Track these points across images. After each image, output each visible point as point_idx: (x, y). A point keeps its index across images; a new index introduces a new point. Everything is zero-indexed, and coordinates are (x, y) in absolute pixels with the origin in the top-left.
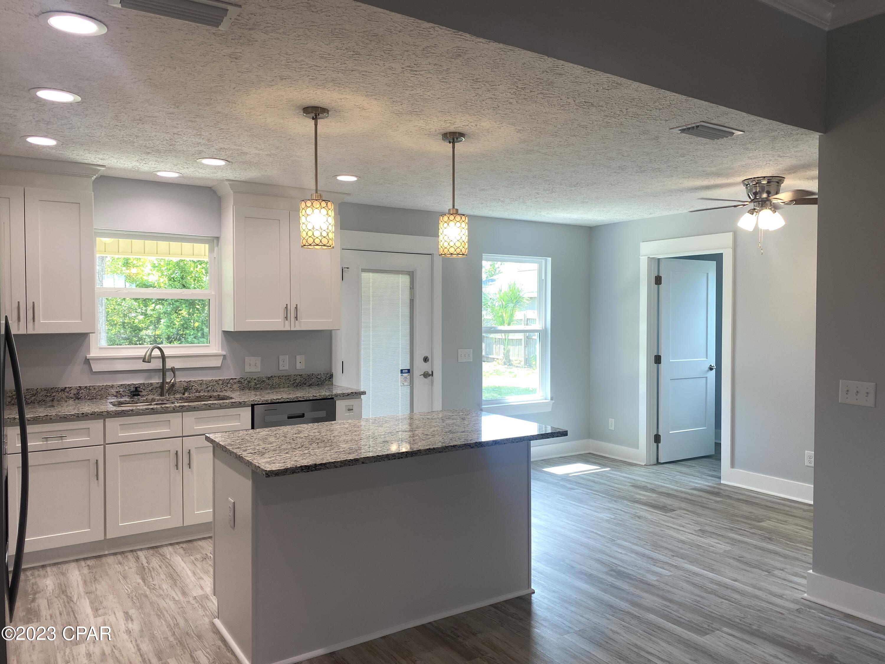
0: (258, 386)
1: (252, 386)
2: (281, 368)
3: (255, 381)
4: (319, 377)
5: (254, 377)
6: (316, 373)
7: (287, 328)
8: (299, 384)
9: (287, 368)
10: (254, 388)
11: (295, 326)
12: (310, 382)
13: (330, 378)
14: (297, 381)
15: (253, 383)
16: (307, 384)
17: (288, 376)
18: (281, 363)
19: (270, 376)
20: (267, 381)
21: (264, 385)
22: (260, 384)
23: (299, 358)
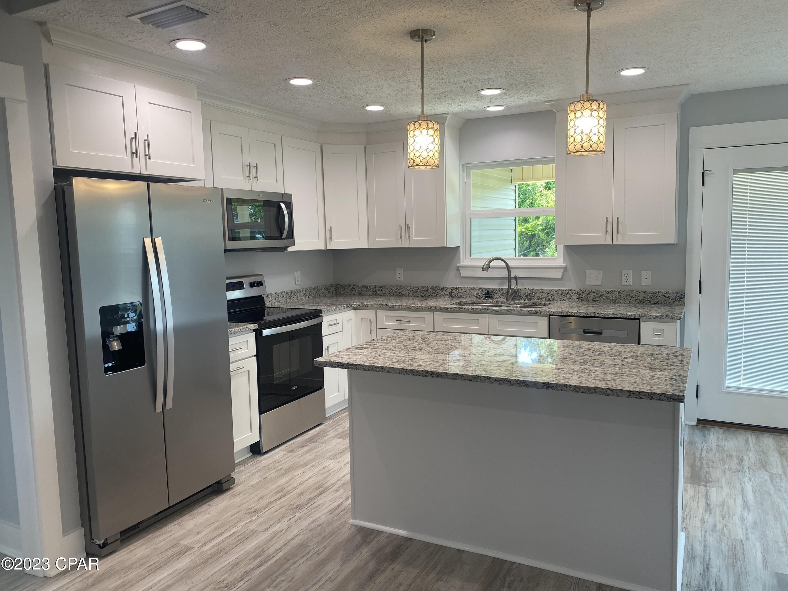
0: (597, 299)
1: (591, 298)
2: (624, 283)
3: (594, 294)
4: (667, 295)
5: (593, 290)
6: (663, 291)
8: (642, 301)
9: (630, 283)
10: (593, 301)
11: (617, 240)
12: (656, 300)
13: (681, 298)
14: (640, 298)
15: (592, 296)
16: (652, 302)
17: (630, 291)
18: (624, 278)
19: (609, 290)
20: (607, 295)
21: (603, 299)
22: (599, 297)
23: (644, 274)
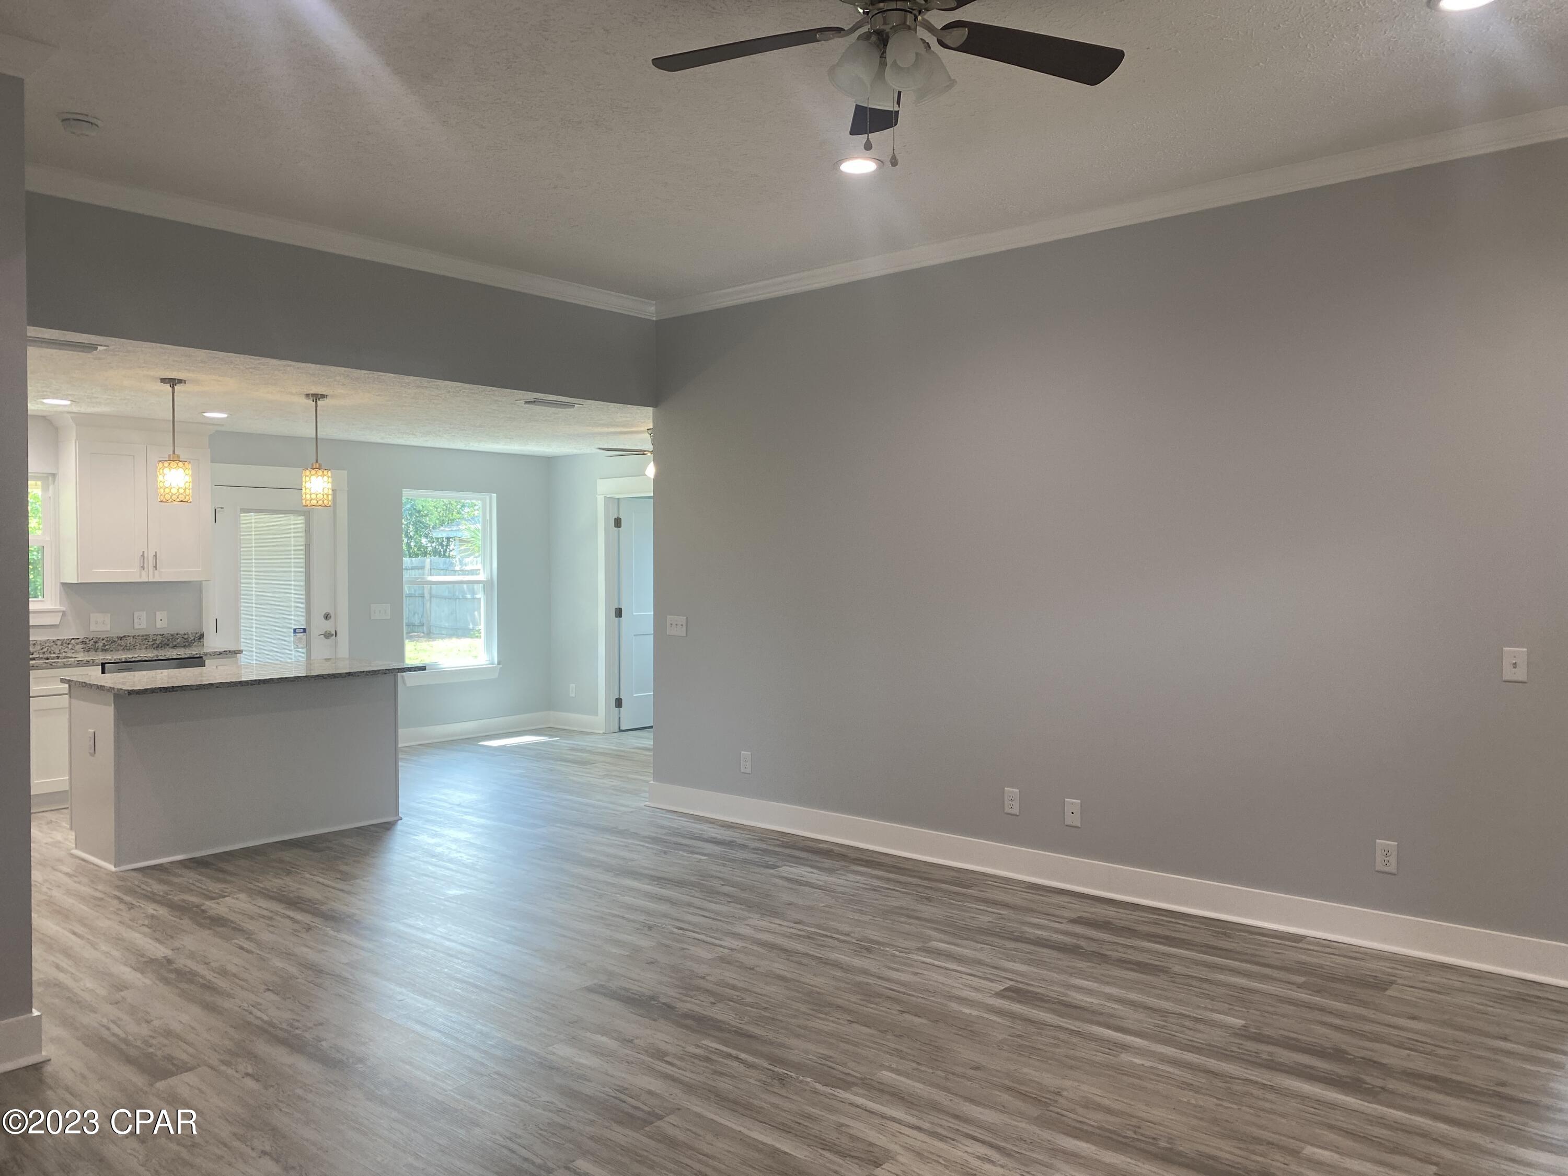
0: (107, 647)
1: (100, 647)
2: (136, 626)
3: (104, 642)
4: (186, 637)
5: (102, 637)
6: (182, 632)
7: (144, 579)
8: (160, 645)
9: (144, 625)
10: (103, 650)
11: (154, 577)
12: (175, 643)
13: (200, 639)
14: (158, 642)
15: (101, 644)
16: (171, 645)
17: (146, 635)
18: (136, 620)
19: (122, 636)
20: (119, 641)
21: (114, 646)
22: (110, 645)
23: (159, 615)
